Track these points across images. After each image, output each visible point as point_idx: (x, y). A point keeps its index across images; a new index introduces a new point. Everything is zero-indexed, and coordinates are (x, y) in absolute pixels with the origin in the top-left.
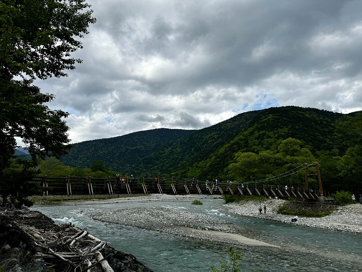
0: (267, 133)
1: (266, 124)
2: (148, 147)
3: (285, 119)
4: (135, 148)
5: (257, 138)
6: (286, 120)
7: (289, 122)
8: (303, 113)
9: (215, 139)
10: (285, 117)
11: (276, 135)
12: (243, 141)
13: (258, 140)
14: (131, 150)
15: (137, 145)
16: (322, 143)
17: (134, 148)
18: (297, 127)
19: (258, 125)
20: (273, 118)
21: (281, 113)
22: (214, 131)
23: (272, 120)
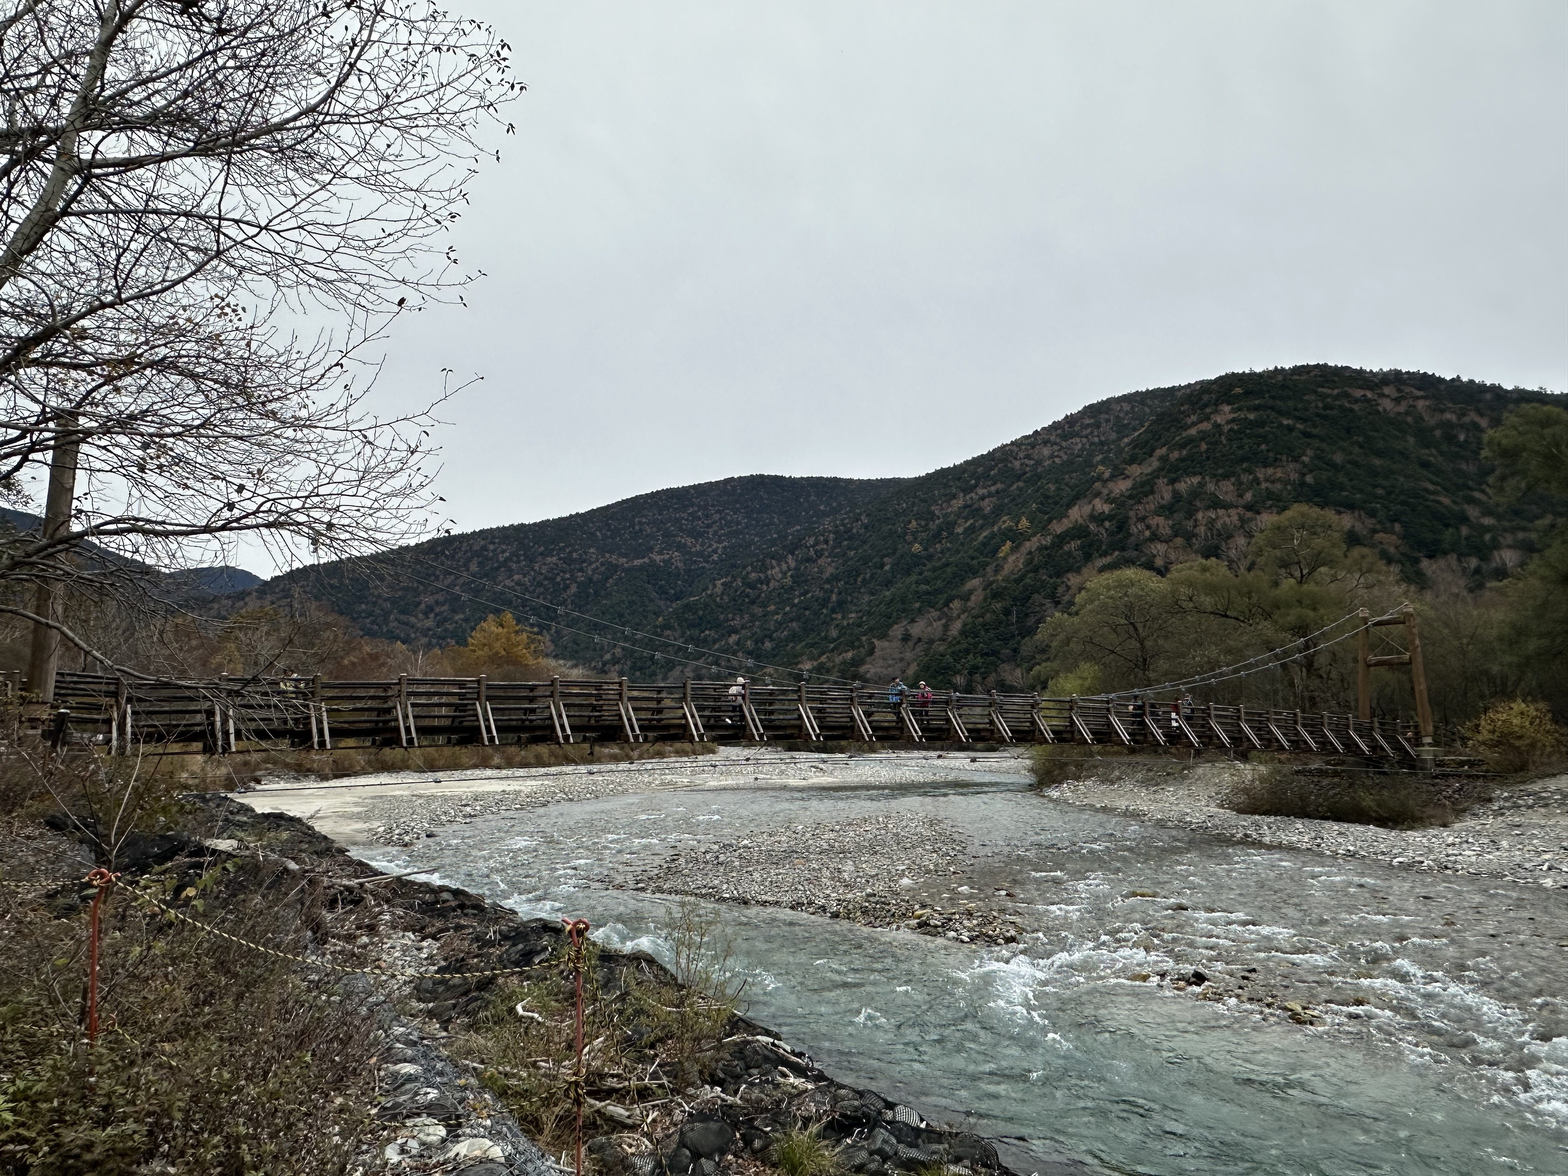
0: (1211, 487)
1: (1204, 447)
2: (700, 554)
3: (1285, 422)
4: (646, 560)
5: (1168, 510)
6: (1290, 429)
7: (1307, 435)
8: (1369, 394)
9: (985, 517)
10: (1288, 415)
11: (1249, 496)
12: (1103, 521)
13: (1167, 518)
14: (628, 571)
15: (651, 549)
16: (1447, 526)
17: (638, 562)
18: (1338, 458)
19: (1171, 450)
20: (1233, 420)
21: (1273, 397)
22: (978, 479)
23: (1231, 430)
